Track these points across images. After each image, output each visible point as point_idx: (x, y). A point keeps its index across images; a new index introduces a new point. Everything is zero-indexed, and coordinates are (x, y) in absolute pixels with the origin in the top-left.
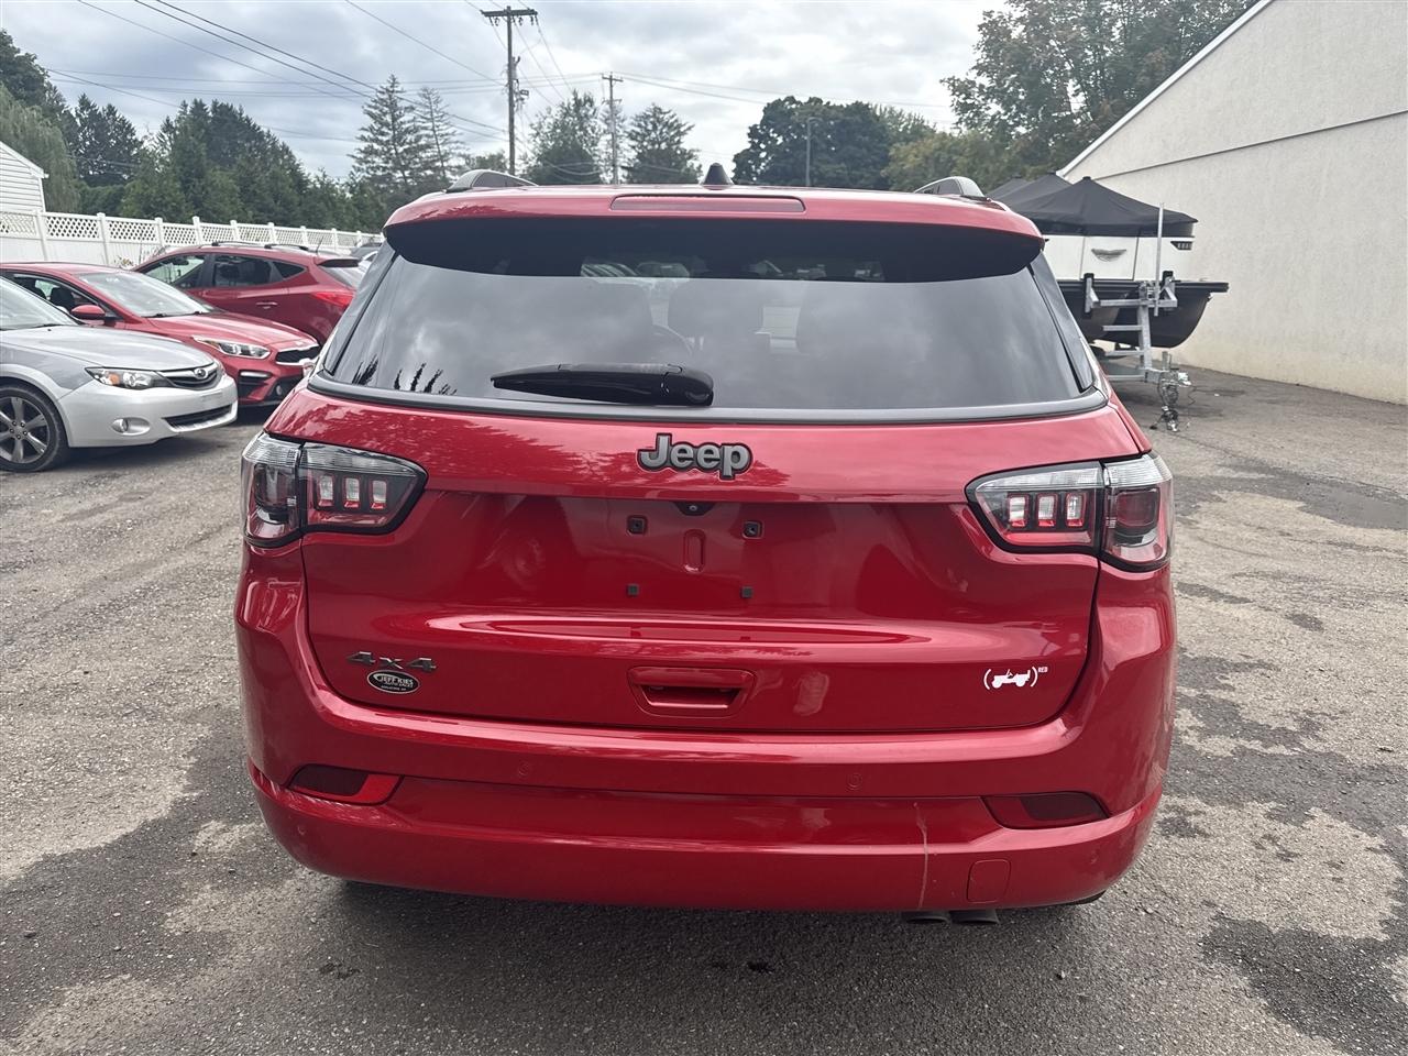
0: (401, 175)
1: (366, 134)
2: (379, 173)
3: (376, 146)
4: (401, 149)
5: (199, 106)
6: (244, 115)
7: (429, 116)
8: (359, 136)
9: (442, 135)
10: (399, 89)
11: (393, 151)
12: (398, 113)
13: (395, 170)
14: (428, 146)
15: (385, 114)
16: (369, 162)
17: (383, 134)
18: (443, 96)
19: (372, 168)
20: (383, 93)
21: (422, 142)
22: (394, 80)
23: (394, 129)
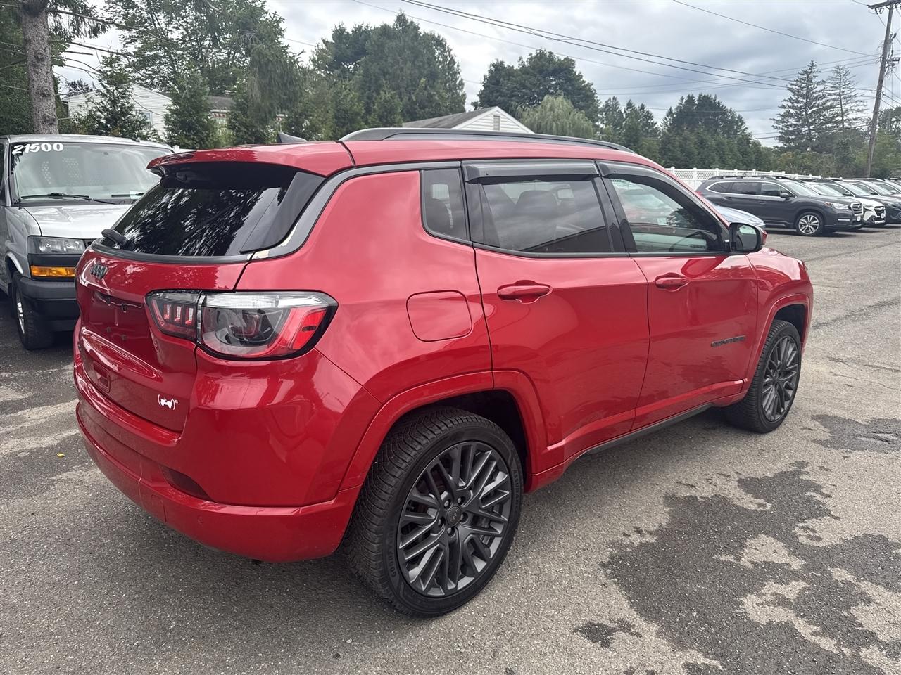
0: (807, 129)
1: (785, 103)
2: (791, 129)
3: (792, 111)
4: (810, 111)
5: (691, 99)
6: (717, 101)
7: (838, 86)
8: (781, 106)
9: (846, 98)
10: (816, 70)
11: (804, 113)
12: (812, 86)
13: (803, 126)
14: (831, 107)
15: (802, 88)
16: (784, 122)
17: (798, 102)
18: (851, 69)
19: (786, 126)
20: (803, 74)
21: (829, 104)
22: (813, 64)
23: (807, 98)
